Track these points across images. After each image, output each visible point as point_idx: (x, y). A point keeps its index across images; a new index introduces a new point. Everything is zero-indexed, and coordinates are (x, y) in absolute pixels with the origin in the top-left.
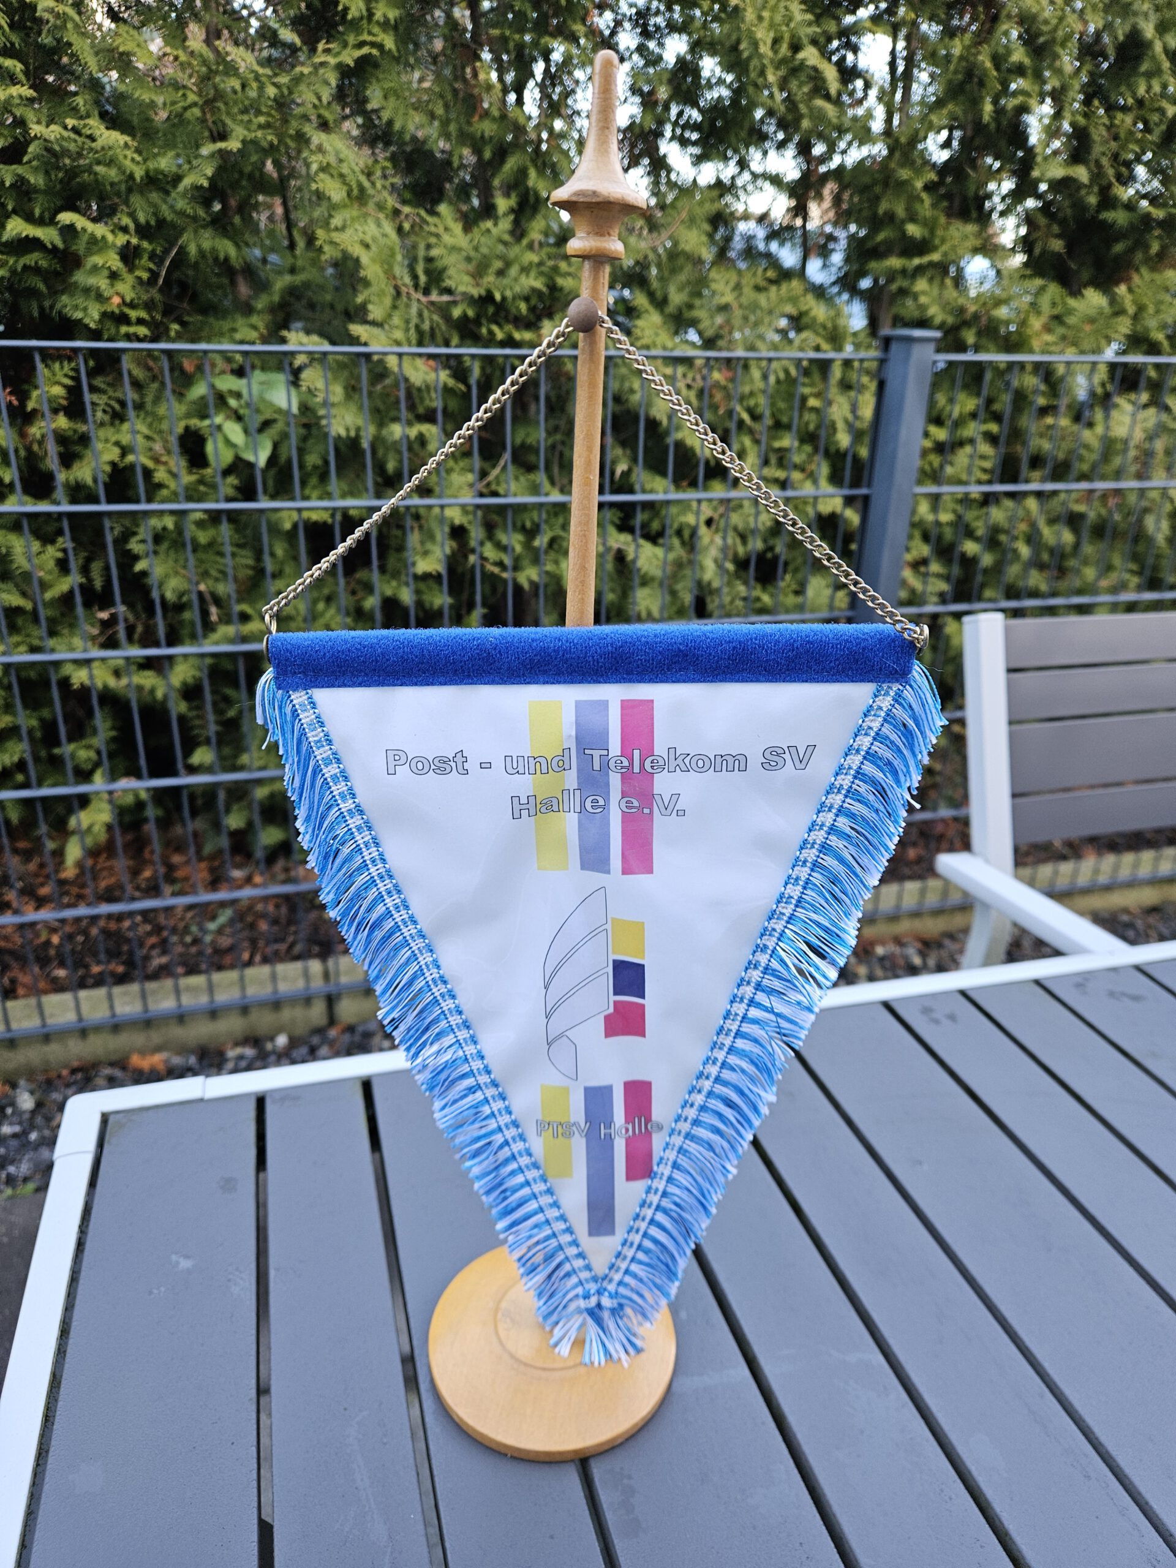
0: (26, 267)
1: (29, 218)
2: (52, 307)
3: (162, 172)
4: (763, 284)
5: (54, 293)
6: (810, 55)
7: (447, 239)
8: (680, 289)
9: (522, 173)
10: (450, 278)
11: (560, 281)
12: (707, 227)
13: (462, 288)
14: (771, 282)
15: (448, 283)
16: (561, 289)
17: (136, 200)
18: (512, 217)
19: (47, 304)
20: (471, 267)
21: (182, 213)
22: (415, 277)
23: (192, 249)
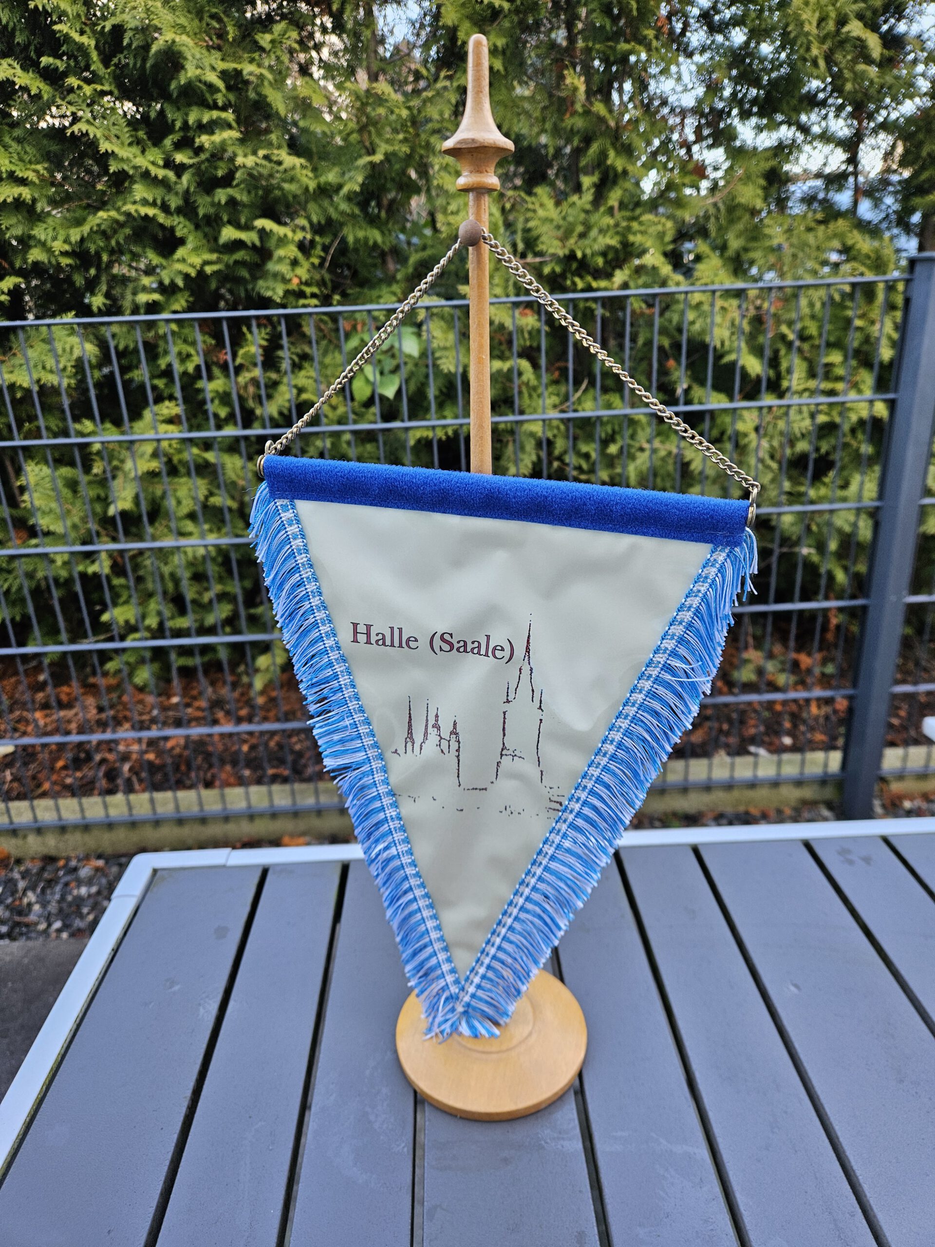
0: (236, 262)
1: (239, 227)
2: (253, 289)
3: (330, 184)
4: (813, 225)
5: (255, 278)
6: (855, 28)
7: (541, 213)
8: (738, 237)
9: (603, 155)
10: (542, 243)
11: (631, 238)
12: (762, 182)
13: (551, 251)
14: (820, 222)
15: (541, 247)
16: (633, 244)
17: (312, 207)
18: (593, 190)
19: (250, 287)
20: (560, 233)
21: (343, 213)
22: (514, 246)
23: (351, 239)
